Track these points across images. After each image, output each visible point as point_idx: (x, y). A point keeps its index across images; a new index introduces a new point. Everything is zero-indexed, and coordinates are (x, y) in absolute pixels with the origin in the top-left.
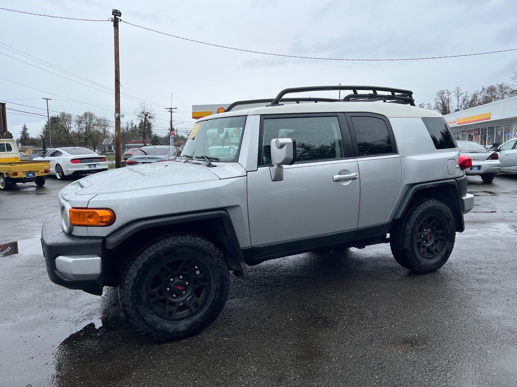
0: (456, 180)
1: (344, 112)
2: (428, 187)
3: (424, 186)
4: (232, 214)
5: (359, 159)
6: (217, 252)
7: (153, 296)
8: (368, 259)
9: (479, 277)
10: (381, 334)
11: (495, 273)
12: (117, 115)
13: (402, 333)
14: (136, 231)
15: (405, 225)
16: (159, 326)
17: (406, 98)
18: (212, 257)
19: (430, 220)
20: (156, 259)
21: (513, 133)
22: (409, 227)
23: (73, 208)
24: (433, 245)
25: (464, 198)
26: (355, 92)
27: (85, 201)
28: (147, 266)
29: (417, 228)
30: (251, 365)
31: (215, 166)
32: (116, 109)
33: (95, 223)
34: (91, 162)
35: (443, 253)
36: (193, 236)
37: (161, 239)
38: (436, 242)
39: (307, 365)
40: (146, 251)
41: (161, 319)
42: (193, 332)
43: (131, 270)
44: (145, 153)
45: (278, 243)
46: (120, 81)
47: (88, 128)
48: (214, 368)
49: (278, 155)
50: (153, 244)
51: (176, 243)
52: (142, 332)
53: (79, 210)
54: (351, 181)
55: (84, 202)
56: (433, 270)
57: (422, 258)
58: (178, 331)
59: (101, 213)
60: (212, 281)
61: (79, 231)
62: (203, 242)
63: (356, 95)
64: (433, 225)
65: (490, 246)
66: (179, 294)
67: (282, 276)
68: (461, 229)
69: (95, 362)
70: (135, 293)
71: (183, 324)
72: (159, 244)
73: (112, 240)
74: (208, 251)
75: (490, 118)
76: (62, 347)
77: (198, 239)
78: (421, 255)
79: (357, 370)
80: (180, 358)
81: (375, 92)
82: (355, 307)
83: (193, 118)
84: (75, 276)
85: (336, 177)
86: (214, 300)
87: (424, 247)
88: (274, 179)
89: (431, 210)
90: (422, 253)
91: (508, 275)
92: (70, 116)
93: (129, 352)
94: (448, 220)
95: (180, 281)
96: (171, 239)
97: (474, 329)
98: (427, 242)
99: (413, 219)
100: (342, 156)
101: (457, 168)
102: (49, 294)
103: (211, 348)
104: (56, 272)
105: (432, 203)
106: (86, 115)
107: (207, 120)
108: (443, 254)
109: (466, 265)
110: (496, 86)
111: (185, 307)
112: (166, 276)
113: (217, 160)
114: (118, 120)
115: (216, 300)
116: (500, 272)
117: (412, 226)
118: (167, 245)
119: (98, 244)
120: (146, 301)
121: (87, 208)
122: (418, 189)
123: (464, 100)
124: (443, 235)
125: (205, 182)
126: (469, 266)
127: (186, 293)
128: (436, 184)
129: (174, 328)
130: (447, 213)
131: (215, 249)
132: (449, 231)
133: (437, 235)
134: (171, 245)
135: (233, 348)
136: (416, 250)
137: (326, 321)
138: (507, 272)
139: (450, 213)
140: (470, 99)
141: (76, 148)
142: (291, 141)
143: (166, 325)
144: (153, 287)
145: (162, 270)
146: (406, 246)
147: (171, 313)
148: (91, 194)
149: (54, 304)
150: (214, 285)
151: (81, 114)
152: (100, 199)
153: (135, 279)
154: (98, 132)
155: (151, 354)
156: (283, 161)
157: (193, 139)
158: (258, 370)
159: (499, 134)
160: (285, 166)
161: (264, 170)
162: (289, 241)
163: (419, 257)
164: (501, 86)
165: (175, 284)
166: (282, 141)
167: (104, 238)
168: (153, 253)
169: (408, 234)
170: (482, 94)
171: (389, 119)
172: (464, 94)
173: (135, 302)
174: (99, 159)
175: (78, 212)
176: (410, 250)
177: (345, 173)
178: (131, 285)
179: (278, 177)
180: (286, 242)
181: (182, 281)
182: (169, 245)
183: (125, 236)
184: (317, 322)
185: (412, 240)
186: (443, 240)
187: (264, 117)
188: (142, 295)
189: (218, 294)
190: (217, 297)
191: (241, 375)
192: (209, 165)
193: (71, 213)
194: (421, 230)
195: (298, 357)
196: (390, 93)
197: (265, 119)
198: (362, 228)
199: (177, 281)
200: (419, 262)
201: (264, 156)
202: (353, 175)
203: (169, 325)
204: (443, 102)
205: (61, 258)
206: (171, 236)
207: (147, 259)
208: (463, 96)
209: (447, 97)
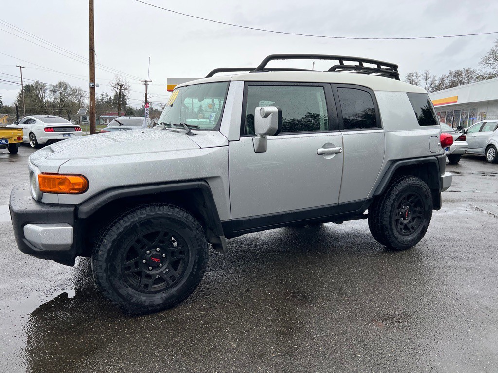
0: (437, 158)
1: (330, 83)
2: (410, 164)
3: (406, 162)
4: (212, 185)
5: (343, 133)
6: (196, 224)
7: (128, 268)
8: (343, 234)
9: (453, 255)
10: (361, 310)
11: (469, 251)
12: (92, 85)
13: (382, 310)
14: (110, 200)
15: (384, 202)
16: (134, 299)
17: (392, 71)
18: (191, 230)
19: (409, 197)
20: (132, 229)
21: (478, 117)
22: (389, 203)
23: (43, 173)
24: (410, 222)
25: (442, 176)
26: (341, 63)
27: (56, 166)
28: (122, 237)
29: (396, 205)
30: (230, 341)
31: (195, 134)
32: (91, 79)
33: (67, 190)
34: (65, 131)
35: (420, 230)
36: (172, 207)
37: (138, 209)
38: (413, 219)
39: (287, 341)
40: (121, 222)
41: (136, 292)
42: (169, 305)
43: (105, 241)
44: (120, 123)
45: (259, 217)
46: (95, 50)
47: (63, 98)
48: (191, 343)
49: (262, 124)
50: (129, 214)
51: (154, 213)
52: (117, 305)
53: (48, 176)
54: (334, 155)
55: (54, 167)
56: (409, 247)
57: (399, 235)
58: (154, 305)
59: (73, 180)
60: (190, 253)
61: (49, 198)
62: (182, 213)
63: (341, 65)
64: (412, 202)
65: (462, 225)
66: (156, 267)
67: (259, 249)
68: (438, 207)
69: (66, 335)
70: (109, 264)
71: (159, 297)
72: (135, 215)
73: (85, 209)
74: (187, 223)
75: (456, 102)
76: (32, 319)
77: (176, 210)
78: (398, 231)
79: (338, 348)
80: (156, 333)
81: (361, 64)
82: (333, 283)
83: (168, 90)
84: (44, 245)
85: (320, 150)
86: (191, 274)
87: (401, 224)
88: (257, 149)
89: (411, 187)
90: (399, 230)
91: (482, 253)
92: (44, 85)
93: (103, 325)
94: (426, 197)
95: (157, 253)
96: (148, 209)
97: (453, 307)
98: (405, 219)
99: (393, 196)
100: (326, 129)
101: (439, 145)
102: (20, 263)
103: (188, 322)
104: (25, 241)
105: (412, 180)
106: (60, 84)
107: (186, 86)
108: (419, 232)
109: (440, 243)
110: (463, 71)
111: (160, 280)
112: (142, 248)
113: (197, 128)
114: (92, 89)
115: (194, 273)
116: (474, 250)
117: (392, 203)
118: (143, 216)
119: (69, 212)
120: (121, 273)
121: (57, 174)
122: (400, 165)
123: (432, 84)
124: (420, 213)
125: (184, 151)
126: (444, 243)
127: (162, 266)
128: (418, 161)
129: (150, 301)
130: (426, 191)
131: (194, 221)
132: (427, 209)
133: (415, 212)
134: (148, 215)
135: (210, 322)
136: (394, 227)
137: (305, 296)
138: (481, 251)
139: (429, 190)
140: (437, 83)
141: (50, 116)
142: (277, 110)
143: (142, 297)
144: (128, 258)
145: (138, 241)
146: (384, 223)
147: (146, 285)
148: (63, 159)
149: (24, 273)
150: (192, 258)
151: (56, 83)
152: (71, 165)
153: (109, 250)
154: (73, 102)
155: (126, 328)
156: (267, 131)
157: (172, 106)
158: (238, 346)
159: (464, 117)
160: (268, 137)
161: (247, 140)
162: (270, 215)
163: (396, 233)
164: (467, 71)
165: (152, 256)
166: (267, 109)
167: (76, 207)
168: (129, 223)
169: (387, 210)
170: (449, 78)
171: (375, 92)
172: (432, 77)
173: (109, 274)
174: (73, 129)
175: (49, 178)
176: (388, 226)
177: (329, 146)
178: (105, 257)
179: (261, 149)
180: (267, 216)
181: (159, 254)
182: (145, 215)
183: (98, 205)
184: (296, 297)
185: (390, 217)
186: (419, 217)
187: (248, 84)
188: (117, 267)
189: (196, 267)
190: (195, 270)
191: (220, 351)
192: (189, 133)
193: (41, 179)
194: (399, 207)
195: (278, 333)
196: (375, 66)
197: (249, 85)
198: (343, 204)
199: (154, 253)
200: (397, 239)
201: (247, 126)
202: (337, 148)
203: (145, 298)
205: (29, 227)
206: (148, 206)
207: (122, 229)
208: (431, 79)
209: (416, 80)
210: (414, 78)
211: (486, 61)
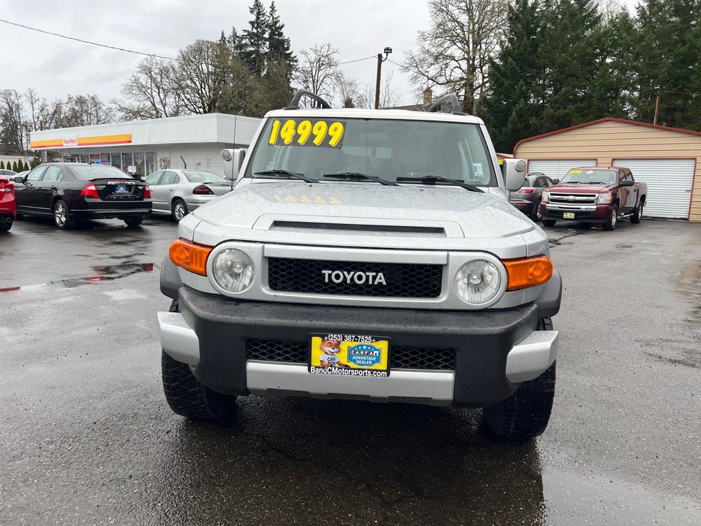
21: (159, 165)
55: (520, 247)
75: (130, 142)
110: (87, 97)
123: (42, 110)
140: (51, 110)
159: (139, 163)
164: (93, 98)
170: (69, 105)
172: (41, 100)
204: (11, 108)
208: (40, 103)
209: (16, 101)
210: (13, 97)
211: (129, 89)
